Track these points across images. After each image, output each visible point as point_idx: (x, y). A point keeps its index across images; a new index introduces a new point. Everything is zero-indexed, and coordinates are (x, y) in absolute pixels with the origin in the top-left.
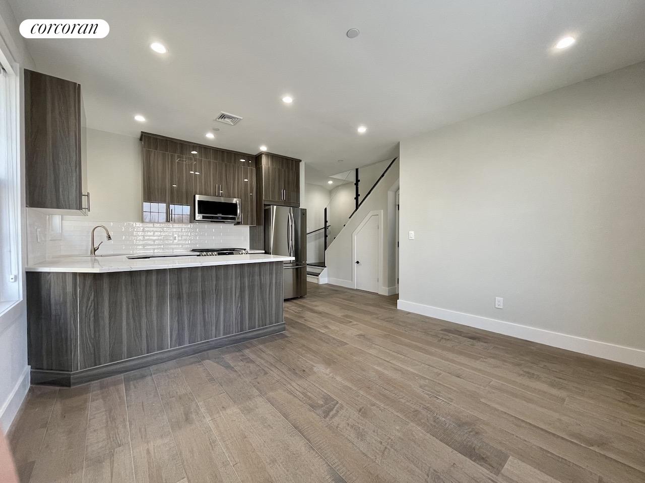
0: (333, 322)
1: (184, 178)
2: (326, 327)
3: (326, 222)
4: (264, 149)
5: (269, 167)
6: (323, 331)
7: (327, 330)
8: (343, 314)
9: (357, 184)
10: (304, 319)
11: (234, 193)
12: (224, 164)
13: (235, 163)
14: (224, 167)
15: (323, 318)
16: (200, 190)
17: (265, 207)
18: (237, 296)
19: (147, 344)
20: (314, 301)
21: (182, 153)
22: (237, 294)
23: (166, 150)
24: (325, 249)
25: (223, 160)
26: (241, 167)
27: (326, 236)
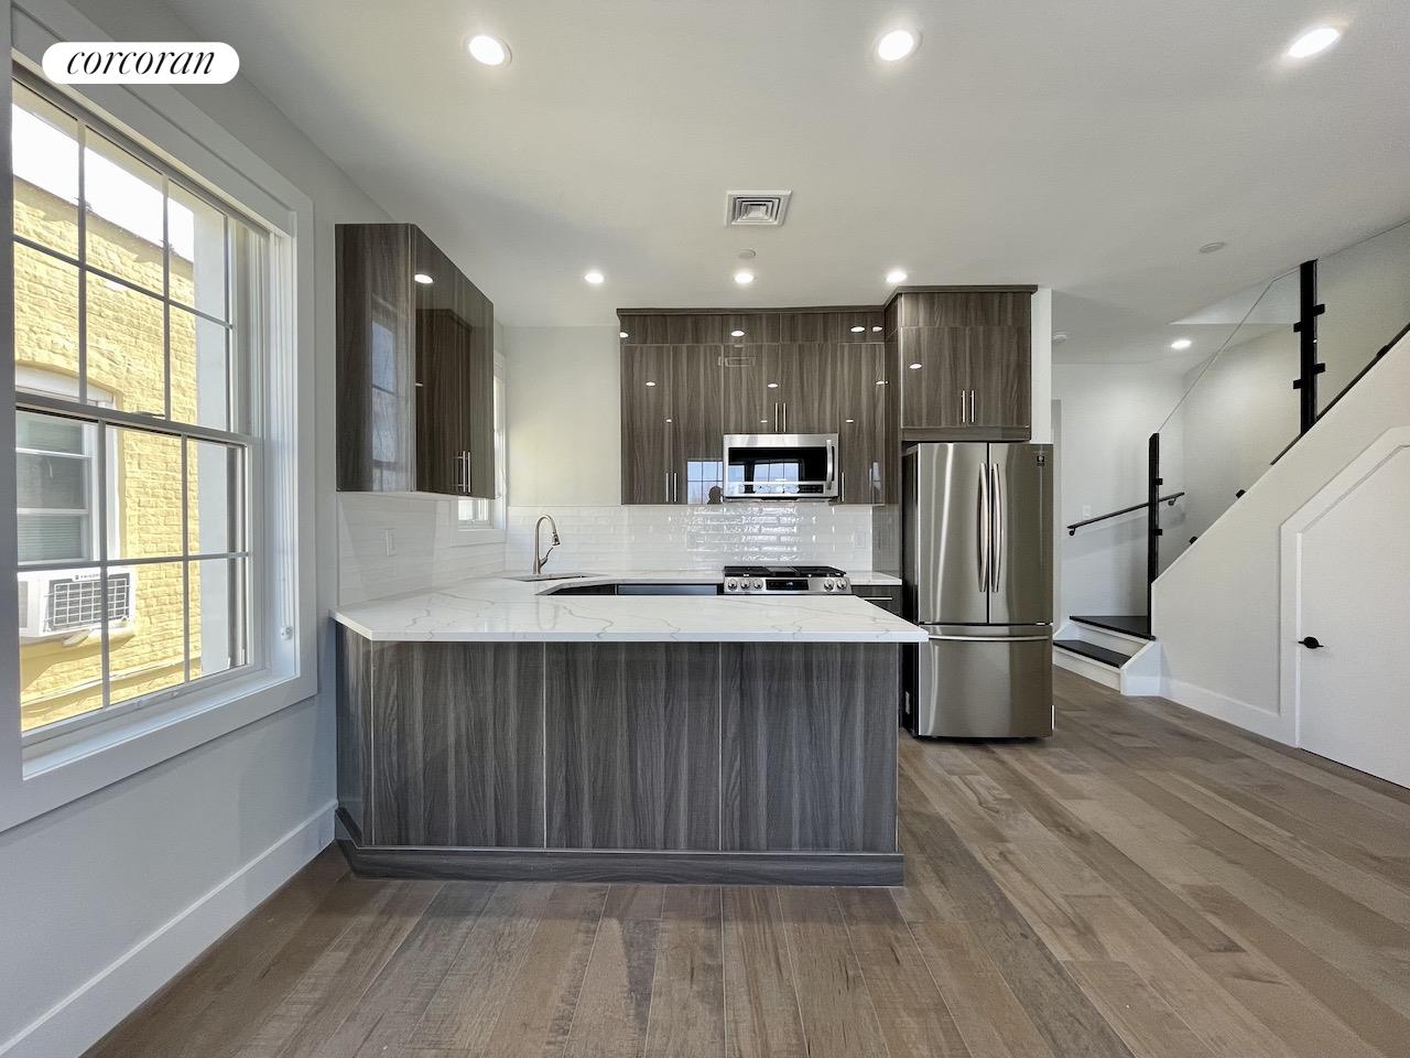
0: (1131, 911)
1: (702, 398)
2: (1084, 932)
3: (1155, 481)
4: (897, 278)
5: (918, 330)
6: (1060, 955)
7: (1084, 956)
8: (1200, 881)
9: (1306, 328)
10: (1001, 847)
11: (821, 420)
12: (796, 350)
13: (826, 340)
14: (796, 357)
15: (1087, 873)
16: (736, 422)
17: (904, 450)
18: (730, 735)
19: (497, 824)
20: (1075, 770)
21: (697, 340)
22: (732, 730)
23: (665, 340)
24: (1153, 574)
25: (793, 339)
26: (842, 347)
27: (1154, 532)
